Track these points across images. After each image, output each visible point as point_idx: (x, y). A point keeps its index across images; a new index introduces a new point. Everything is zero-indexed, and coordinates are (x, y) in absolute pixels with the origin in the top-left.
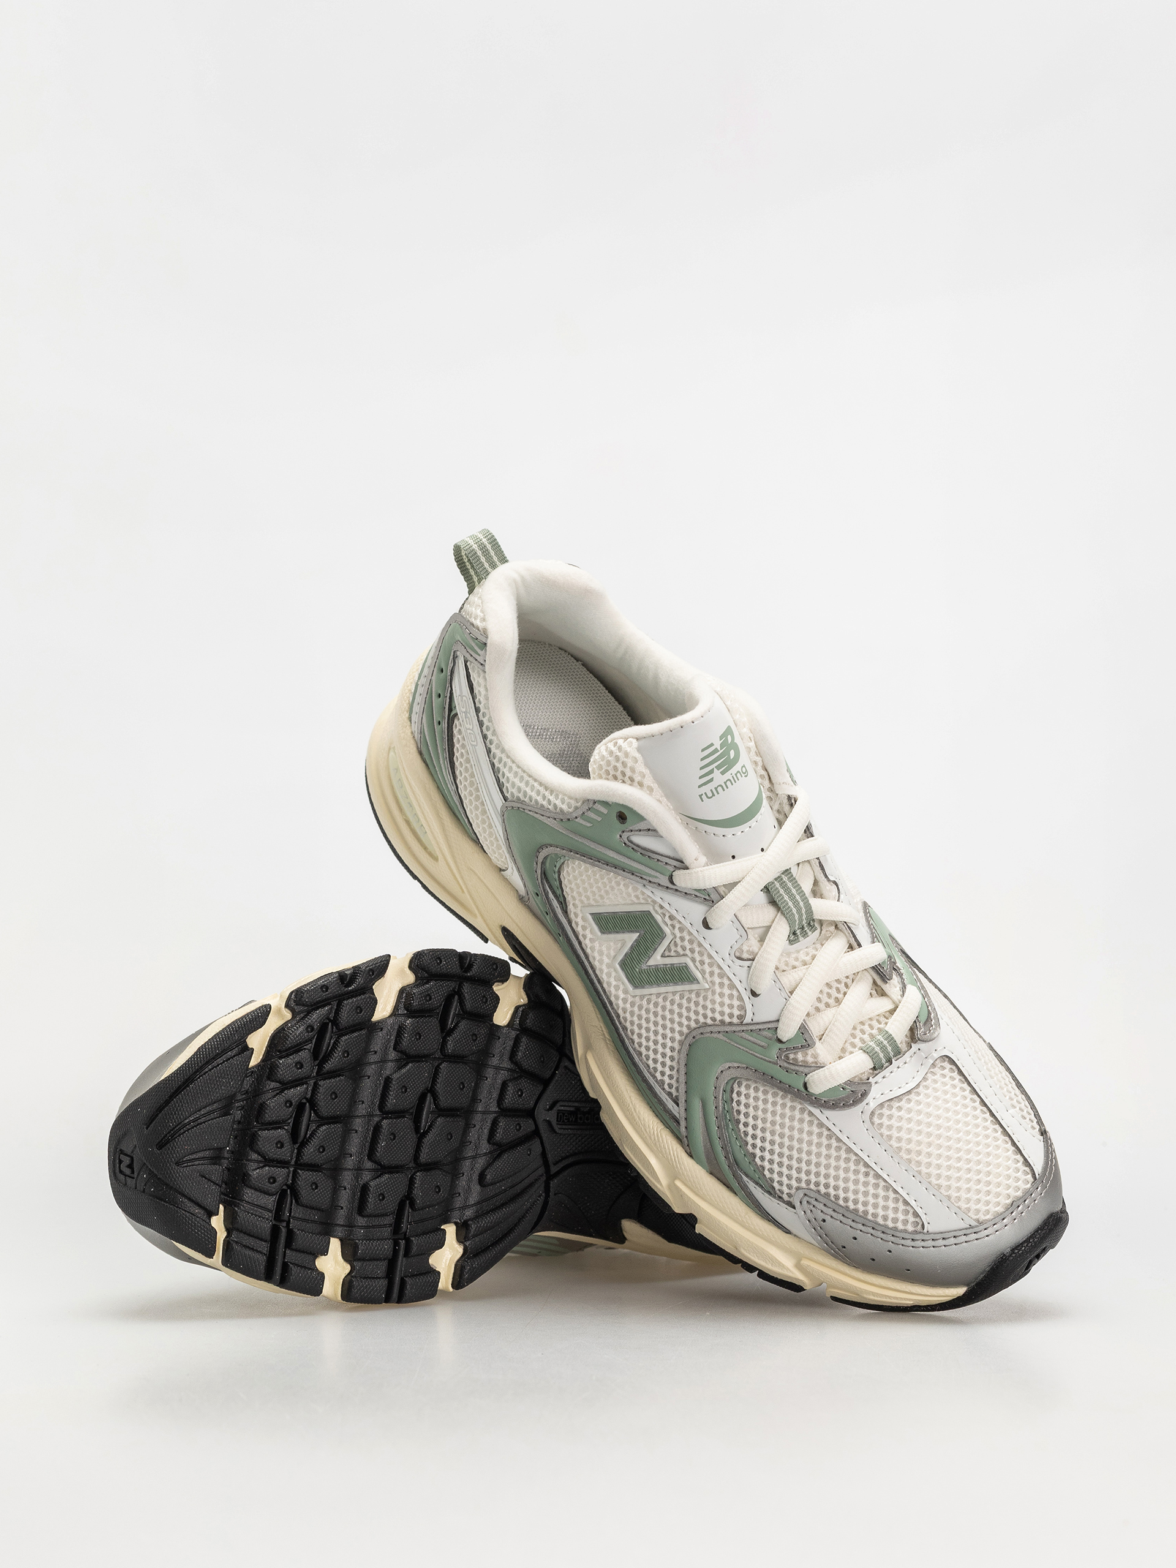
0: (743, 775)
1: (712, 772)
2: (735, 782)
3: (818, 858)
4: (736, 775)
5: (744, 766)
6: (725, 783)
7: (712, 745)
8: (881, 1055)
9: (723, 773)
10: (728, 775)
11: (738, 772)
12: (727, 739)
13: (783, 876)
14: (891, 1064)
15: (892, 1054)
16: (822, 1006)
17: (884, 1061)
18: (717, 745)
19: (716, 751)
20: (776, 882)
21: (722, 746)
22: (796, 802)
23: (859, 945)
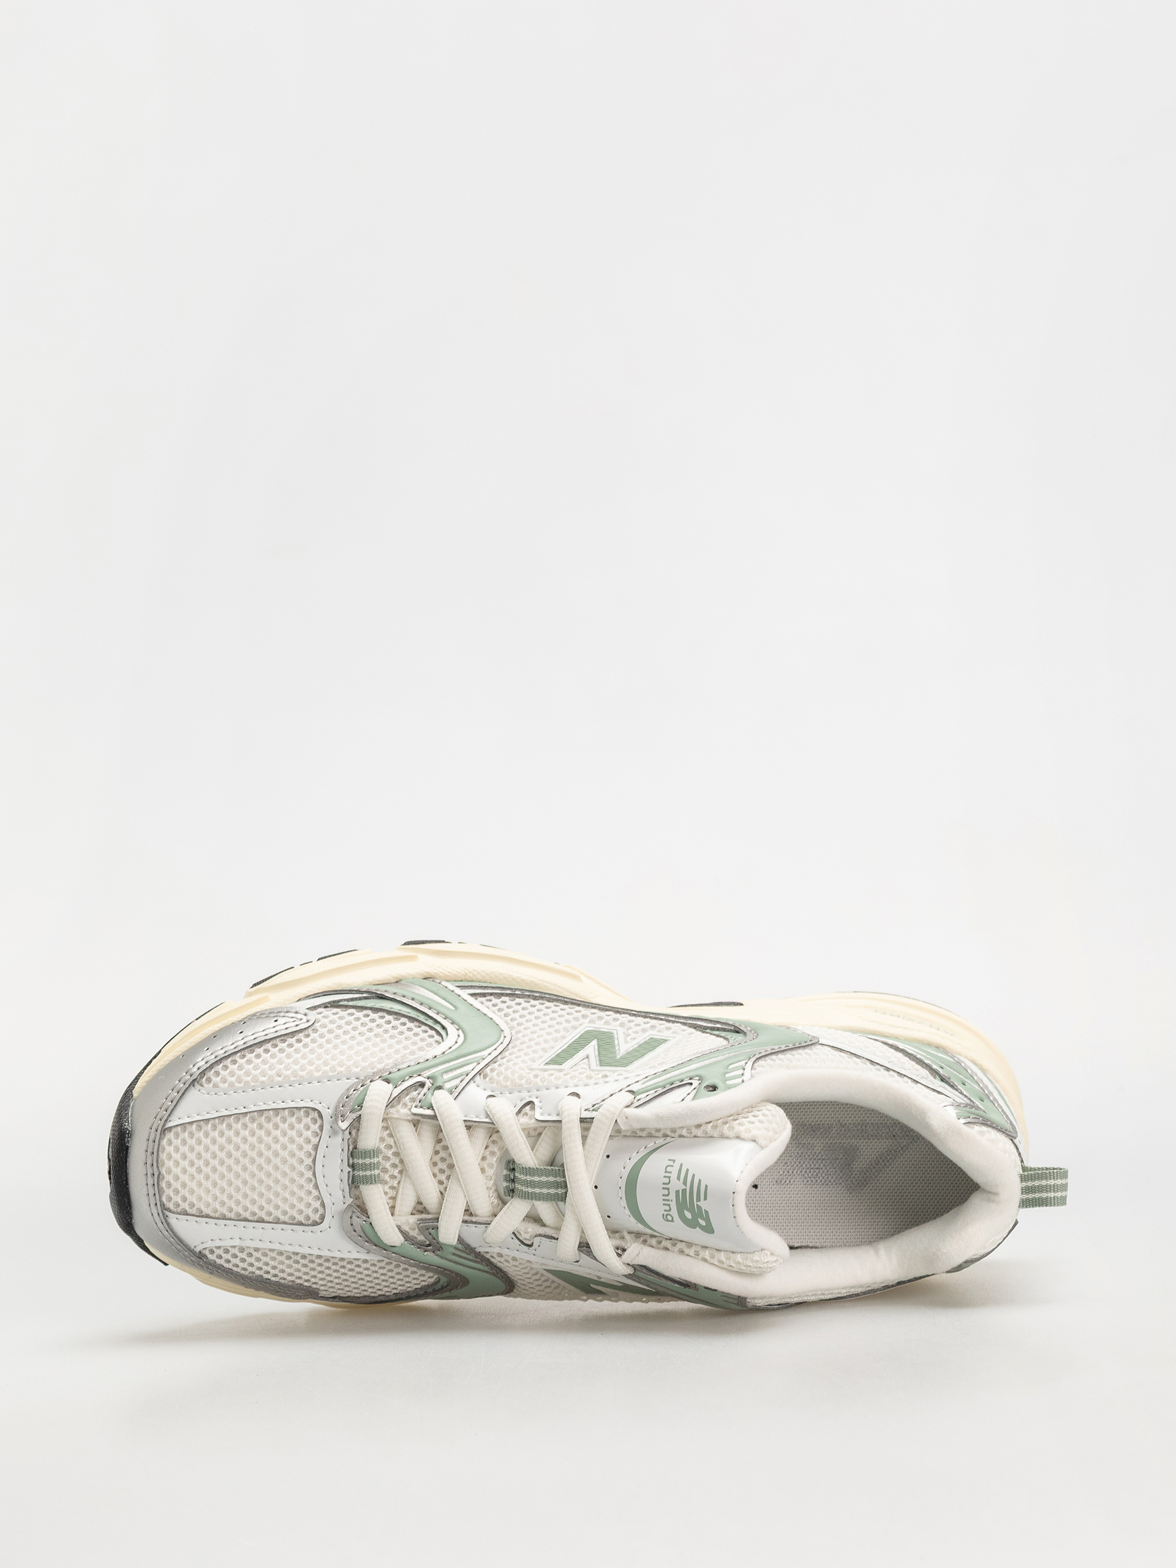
0: (666, 1213)
1: (685, 1183)
2: (664, 1200)
3: (558, 1239)
4: (669, 1205)
5: (672, 1221)
6: (668, 1189)
7: (705, 1199)
8: (360, 1161)
9: (677, 1192)
10: (673, 1196)
11: (670, 1210)
12: (702, 1218)
13: (564, 1191)
14: (348, 1165)
15: (357, 1173)
16: (439, 1147)
17: (356, 1161)
18: (702, 1203)
19: (699, 1199)
20: (562, 1179)
21: (699, 1207)
22: (618, 1254)
23: (465, 1222)
